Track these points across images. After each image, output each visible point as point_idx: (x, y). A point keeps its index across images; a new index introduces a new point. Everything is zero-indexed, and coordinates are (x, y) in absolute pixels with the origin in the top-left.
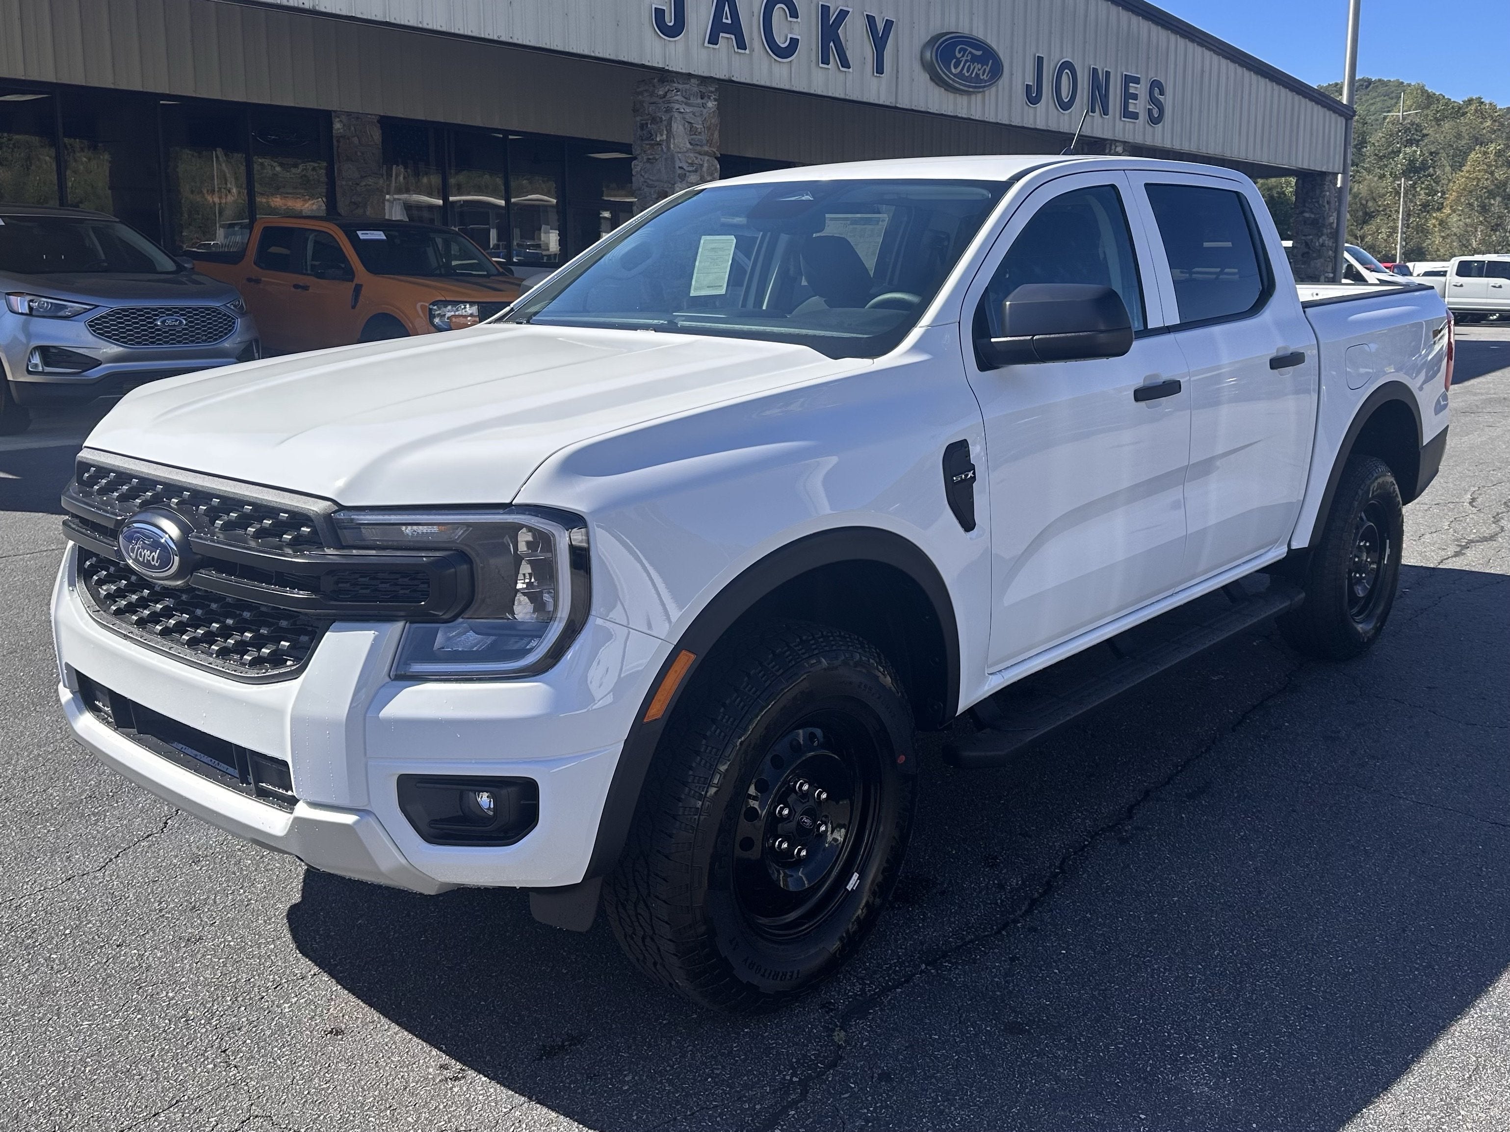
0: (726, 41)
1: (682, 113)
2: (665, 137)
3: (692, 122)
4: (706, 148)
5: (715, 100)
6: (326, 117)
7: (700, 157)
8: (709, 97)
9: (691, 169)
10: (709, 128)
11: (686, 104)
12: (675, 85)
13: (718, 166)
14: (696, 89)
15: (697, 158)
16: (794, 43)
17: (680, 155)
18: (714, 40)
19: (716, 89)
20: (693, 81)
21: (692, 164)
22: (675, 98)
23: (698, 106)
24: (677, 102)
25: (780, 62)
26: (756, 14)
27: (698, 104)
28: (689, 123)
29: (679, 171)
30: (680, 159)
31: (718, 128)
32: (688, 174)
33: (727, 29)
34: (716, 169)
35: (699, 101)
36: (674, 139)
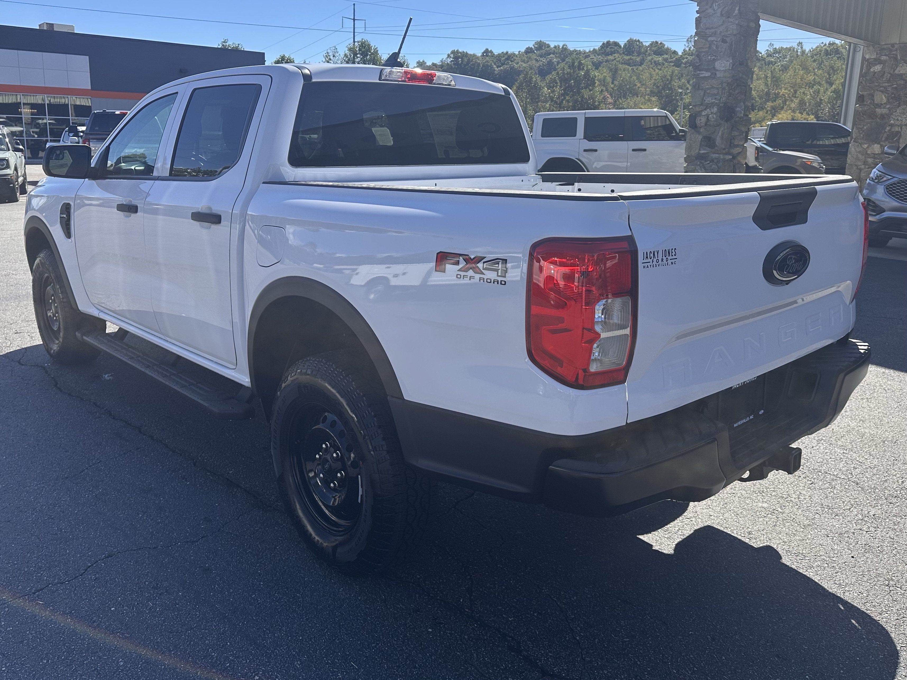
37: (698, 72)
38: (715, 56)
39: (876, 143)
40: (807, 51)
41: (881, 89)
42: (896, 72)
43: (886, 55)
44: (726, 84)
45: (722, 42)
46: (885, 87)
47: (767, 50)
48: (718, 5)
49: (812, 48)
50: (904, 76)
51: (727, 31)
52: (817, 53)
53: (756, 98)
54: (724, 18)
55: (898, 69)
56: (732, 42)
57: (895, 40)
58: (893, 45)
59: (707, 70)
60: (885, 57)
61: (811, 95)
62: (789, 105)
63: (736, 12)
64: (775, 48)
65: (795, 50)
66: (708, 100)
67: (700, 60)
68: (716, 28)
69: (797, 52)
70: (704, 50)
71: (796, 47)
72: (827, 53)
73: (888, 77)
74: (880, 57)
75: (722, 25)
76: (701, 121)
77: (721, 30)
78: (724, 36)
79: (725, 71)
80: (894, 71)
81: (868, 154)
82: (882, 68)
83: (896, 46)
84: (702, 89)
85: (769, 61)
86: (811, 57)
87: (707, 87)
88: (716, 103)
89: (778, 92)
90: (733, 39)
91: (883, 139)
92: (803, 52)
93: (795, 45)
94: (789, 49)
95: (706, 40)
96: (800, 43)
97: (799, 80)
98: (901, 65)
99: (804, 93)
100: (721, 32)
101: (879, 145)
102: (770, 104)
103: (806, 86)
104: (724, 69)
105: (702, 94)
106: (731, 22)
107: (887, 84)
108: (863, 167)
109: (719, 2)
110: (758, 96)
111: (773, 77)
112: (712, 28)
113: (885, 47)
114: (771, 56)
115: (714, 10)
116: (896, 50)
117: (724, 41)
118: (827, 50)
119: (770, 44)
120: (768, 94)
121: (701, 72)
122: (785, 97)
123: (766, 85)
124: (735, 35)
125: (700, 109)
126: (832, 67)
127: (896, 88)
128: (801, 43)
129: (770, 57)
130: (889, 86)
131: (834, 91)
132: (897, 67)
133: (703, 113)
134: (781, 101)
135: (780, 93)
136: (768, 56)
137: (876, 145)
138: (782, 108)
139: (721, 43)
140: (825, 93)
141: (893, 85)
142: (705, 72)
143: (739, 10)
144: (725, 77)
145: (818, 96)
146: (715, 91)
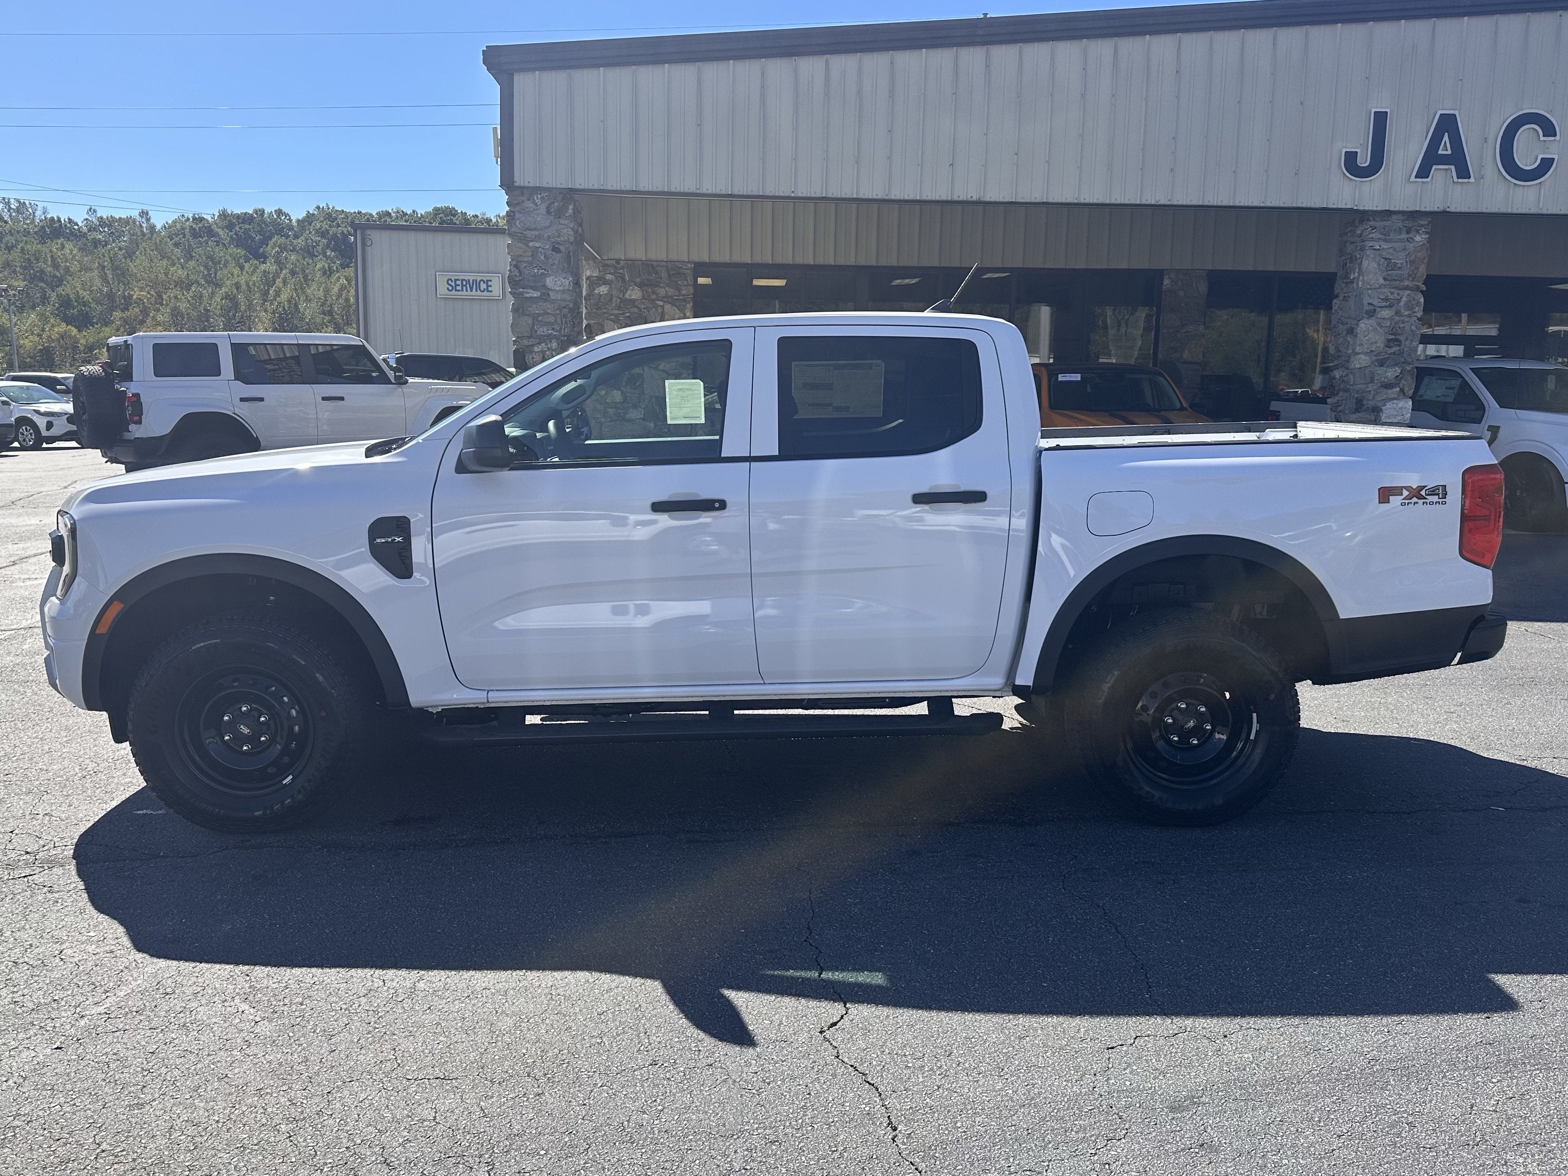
0: (1444, 172)
1: (1378, 250)
2: (1356, 274)
3: (1391, 257)
4: (1406, 283)
5: (1427, 233)
6: (1158, 274)
7: (1396, 291)
8: (1418, 231)
9: (1383, 304)
10: (1412, 262)
11: (1385, 241)
12: (1371, 223)
13: (1422, 300)
14: (1400, 225)
15: (1392, 293)
16: (1546, 164)
17: (1370, 292)
18: (1423, 172)
19: (1429, 222)
20: (1394, 217)
21: (1386, 300)
22: (1371, 236)
23: (1402, 241)
24: (1372, 239)
25: (1524, 186)
26: (1491, 140)
27: (1403, 239)
28: (1386, 259)
29: (1367, 308)
30: (1369, 296)
31: (1426, 261)
32: (1378, 309)
33: (1444, 160)
34: (1418, 304)
35: (1404, 236)
36: (1363, 277)
37: (521, 290)
38: (545, 270)
39: (615, 389)
40: (159, 227)
41: (612, 317)
42: (627, 296)
43: (610, 273)
44: (567, 310)
45: (553, 250)
46: (616, 315)
47: (87, 219)
48: (541, 198)
49: (167, 223)
50: (636, 303)
51: (559, 236)
52: (178, 231)
53: (90, 303)
54: (552, 218)
55: (628, 292)
56: (569, 252)
57: (620, 255)
58: (618, 261)
59: (534, 288)
60: (610, 276)
61: (189, 301)
62: (154, 318)
63: (570, 211)
64: (102, 218)
65: (138, 223)
66: (542, 331)
67: (520, 272)
68: (541, 230)
69: (141, 226)
70: (525, 260)
71: (138, 219)
72: (195, 234)
73: (618, 303)
74: (604, 275)
75: (549, 226)
76: (534, 360)
77: (550, 234)
78: (555, 242)
79: (563, 292)
80: (624, 295)
81: (608, 403)
82: (609, 290)
83: (622, 263)
84: (529, 315)
85: (95, 238)
86: (169, 237)
87: (537, 312)
88: (555, 335)
89: (129, 293)
90: (571, 248)
91: (624, 384)
92: (152, 228)
93: (135, 214)
94: (127, 221)
95: (527, 246)
96: (144, 214)
97: (161, 277)
98: (631, 288)
99: (176, 297)
100: (549, 237)
101: (620, 392)
102: (117, 314)
103: (176, 286)
104: (561, 288)
105: (530, 321)
106: (564, 224)
107: (617, 312)
108: (603, 420)
109: (542, 195)
110: (93, 299)
111: (115, 269)
112: (535, 229)
113: (609, 262)
114: (95, 230)
115: (536, 204)
116: (623, 268)
117: (555, 249)
118: (194, 229)
119: (90, 209)
120: (111, 296)
121: (525, 290)
122: (144, 302)
123: (105, 280)
124: (571, 243)
125: (530, 343)
126: (210, 257)
127: (629, 317)
128: (147, 213)
129: (94, 233)
130: (621, 314)
131: (226, 296)
132: (626, 291)
133: (536, 349)
134: (137, 310)
135: (132, 296)
136: (89, 231)
137: (615, 391)
138: (142, 322)
139: (551, 252)
140: (211, 298)
141: (625, 313)
142: (531, 291)
143: (573, 209)
144: (564, 300)
145: (200, 303)
146: (552, 319)
